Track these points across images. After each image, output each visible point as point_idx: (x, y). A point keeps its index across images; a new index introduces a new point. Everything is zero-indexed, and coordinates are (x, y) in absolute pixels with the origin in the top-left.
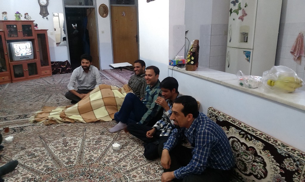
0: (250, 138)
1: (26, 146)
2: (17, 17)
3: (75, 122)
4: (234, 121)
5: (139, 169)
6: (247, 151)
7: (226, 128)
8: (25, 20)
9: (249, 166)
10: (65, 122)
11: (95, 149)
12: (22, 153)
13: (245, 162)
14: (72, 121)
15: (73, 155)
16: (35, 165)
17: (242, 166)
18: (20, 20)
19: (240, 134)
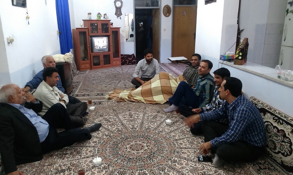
0: (282, 122)
1: (103, 114)
2: (99, 17)
3: (139, 102)
4: (271, 108)
5: (186, 139)
6: (277, 133)
7: (263, 114)
8: (104, 19)
9: (278, 146)
10: (131, 101)
11: (152, 122)
12: (101, 118)
13: (275, 142)
14: (136, 101)
15: (136, 124)
16: (110, 127)
17: (272, 145)
18: (100, 19)
19: (274, 119)
